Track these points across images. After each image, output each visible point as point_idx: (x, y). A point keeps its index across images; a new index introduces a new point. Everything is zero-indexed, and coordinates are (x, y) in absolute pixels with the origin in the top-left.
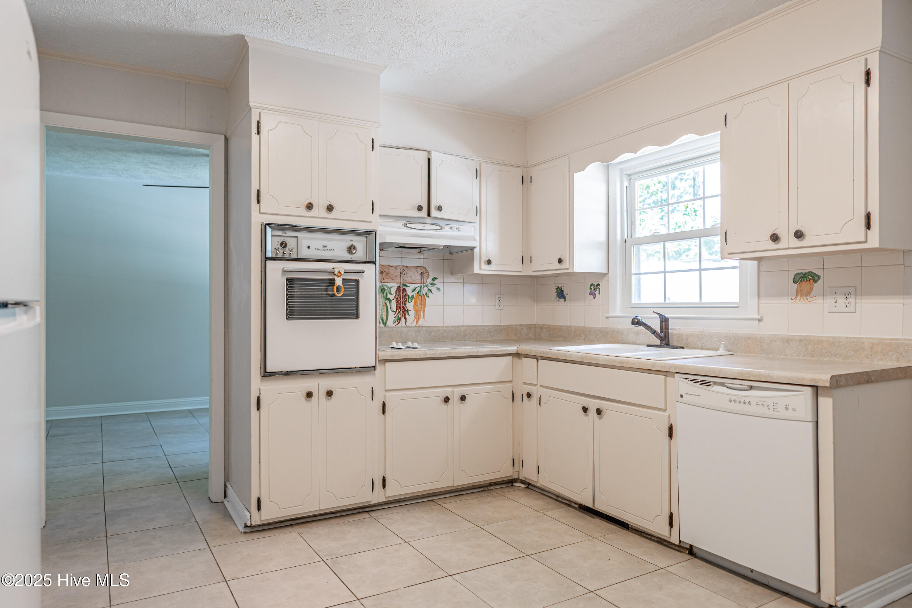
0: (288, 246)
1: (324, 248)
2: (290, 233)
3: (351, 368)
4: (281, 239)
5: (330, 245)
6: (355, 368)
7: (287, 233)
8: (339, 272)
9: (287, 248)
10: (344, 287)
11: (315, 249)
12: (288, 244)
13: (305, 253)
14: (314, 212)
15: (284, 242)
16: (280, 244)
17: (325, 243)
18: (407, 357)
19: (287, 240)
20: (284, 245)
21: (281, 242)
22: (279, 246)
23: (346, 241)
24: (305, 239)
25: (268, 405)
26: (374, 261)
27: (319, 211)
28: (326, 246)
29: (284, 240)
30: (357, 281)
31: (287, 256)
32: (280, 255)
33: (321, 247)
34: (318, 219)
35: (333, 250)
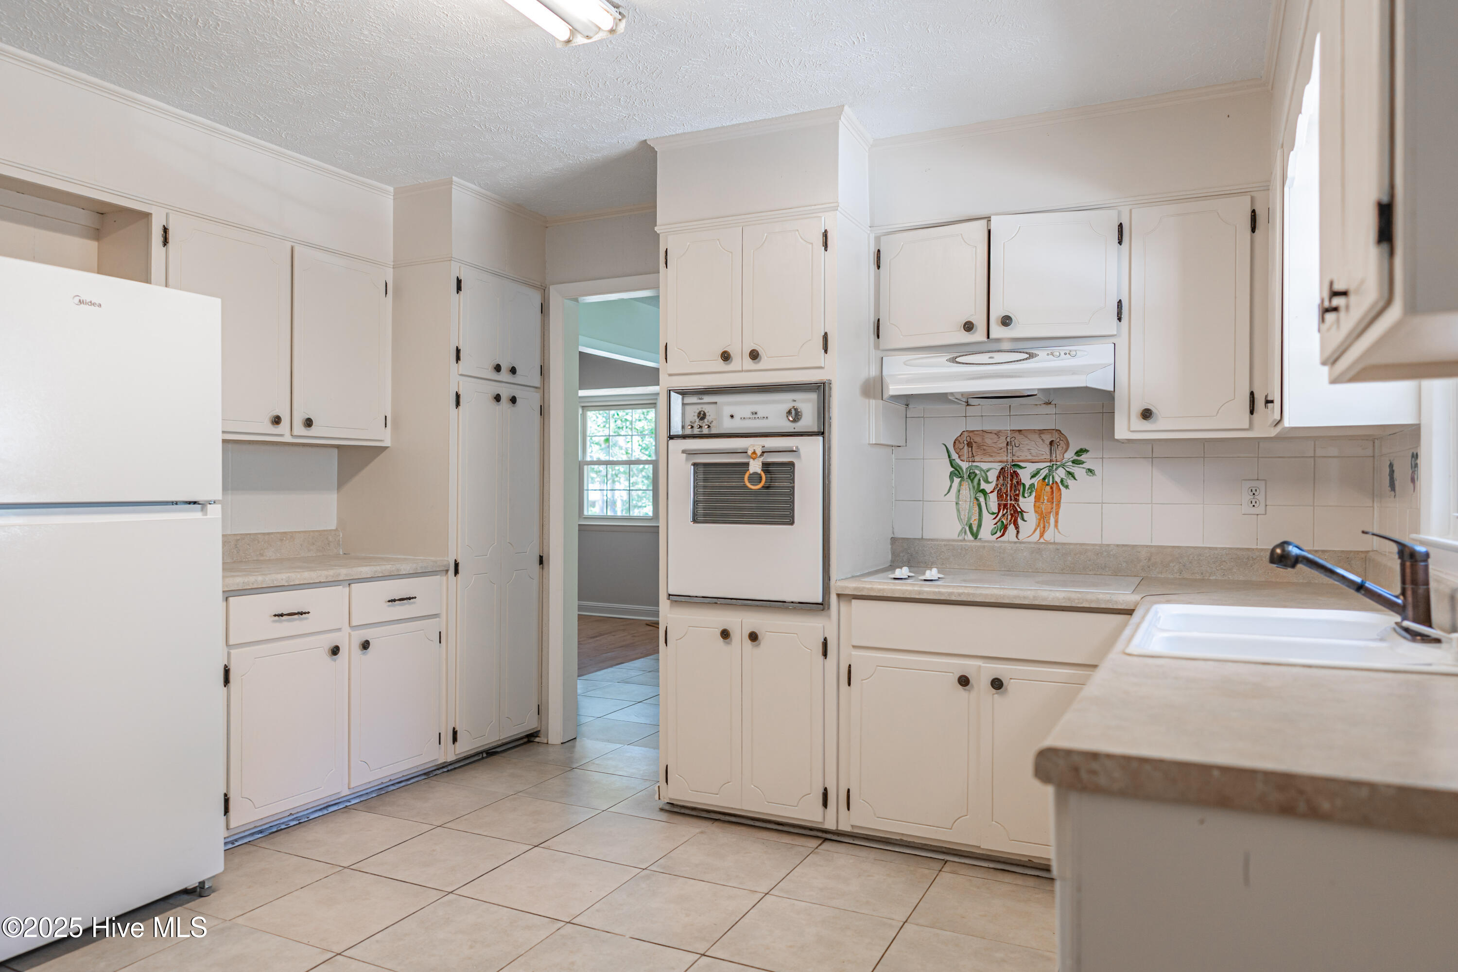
0: (707, 417)
1: (753, 416)
2: (707, 399)
3: (785, 602)
4: (697, 409)
5: (762, 410)
6: (792, 602)
7: (703, 399)
8: (754, 453)
9: (706, 420)
10: (765, 475)
11: (741, 418)
12: (707, 414)
13: (728, 425)
14: (735, 364)
15: (702, 411)
16: (696, 414)
17: (754, 408)
18: (885, 594)
19: (707, 409)
20: (702, 416)
21: (698, 411)
22: (696, 417)
23: (786, 401)
24: (728, 405)
25: (676, 640)
26: (822, 431)
27: (740, 361)
28: (756, 413)
29: (702, 408)
30: (791, 465)
31: (705, 431)
32: (696, 431)
33: (750, 415)
34: (743, 374)
35: (767, 418)
